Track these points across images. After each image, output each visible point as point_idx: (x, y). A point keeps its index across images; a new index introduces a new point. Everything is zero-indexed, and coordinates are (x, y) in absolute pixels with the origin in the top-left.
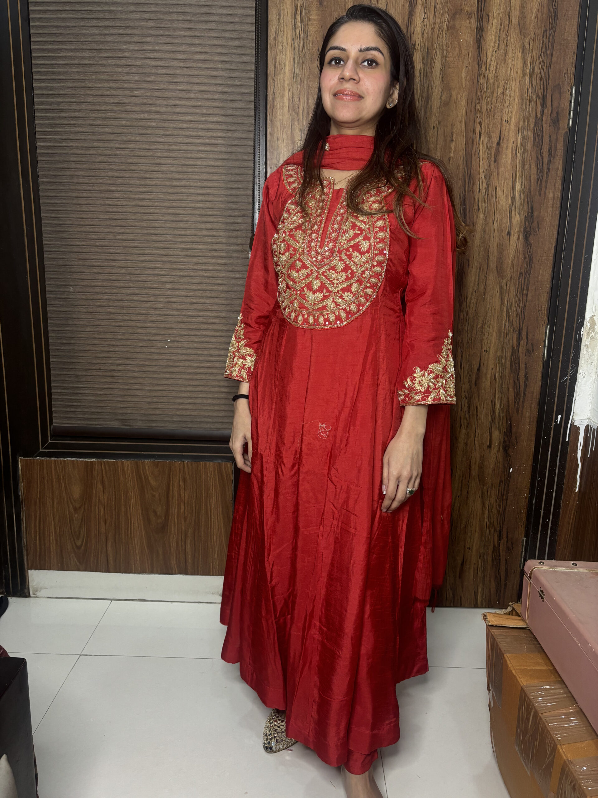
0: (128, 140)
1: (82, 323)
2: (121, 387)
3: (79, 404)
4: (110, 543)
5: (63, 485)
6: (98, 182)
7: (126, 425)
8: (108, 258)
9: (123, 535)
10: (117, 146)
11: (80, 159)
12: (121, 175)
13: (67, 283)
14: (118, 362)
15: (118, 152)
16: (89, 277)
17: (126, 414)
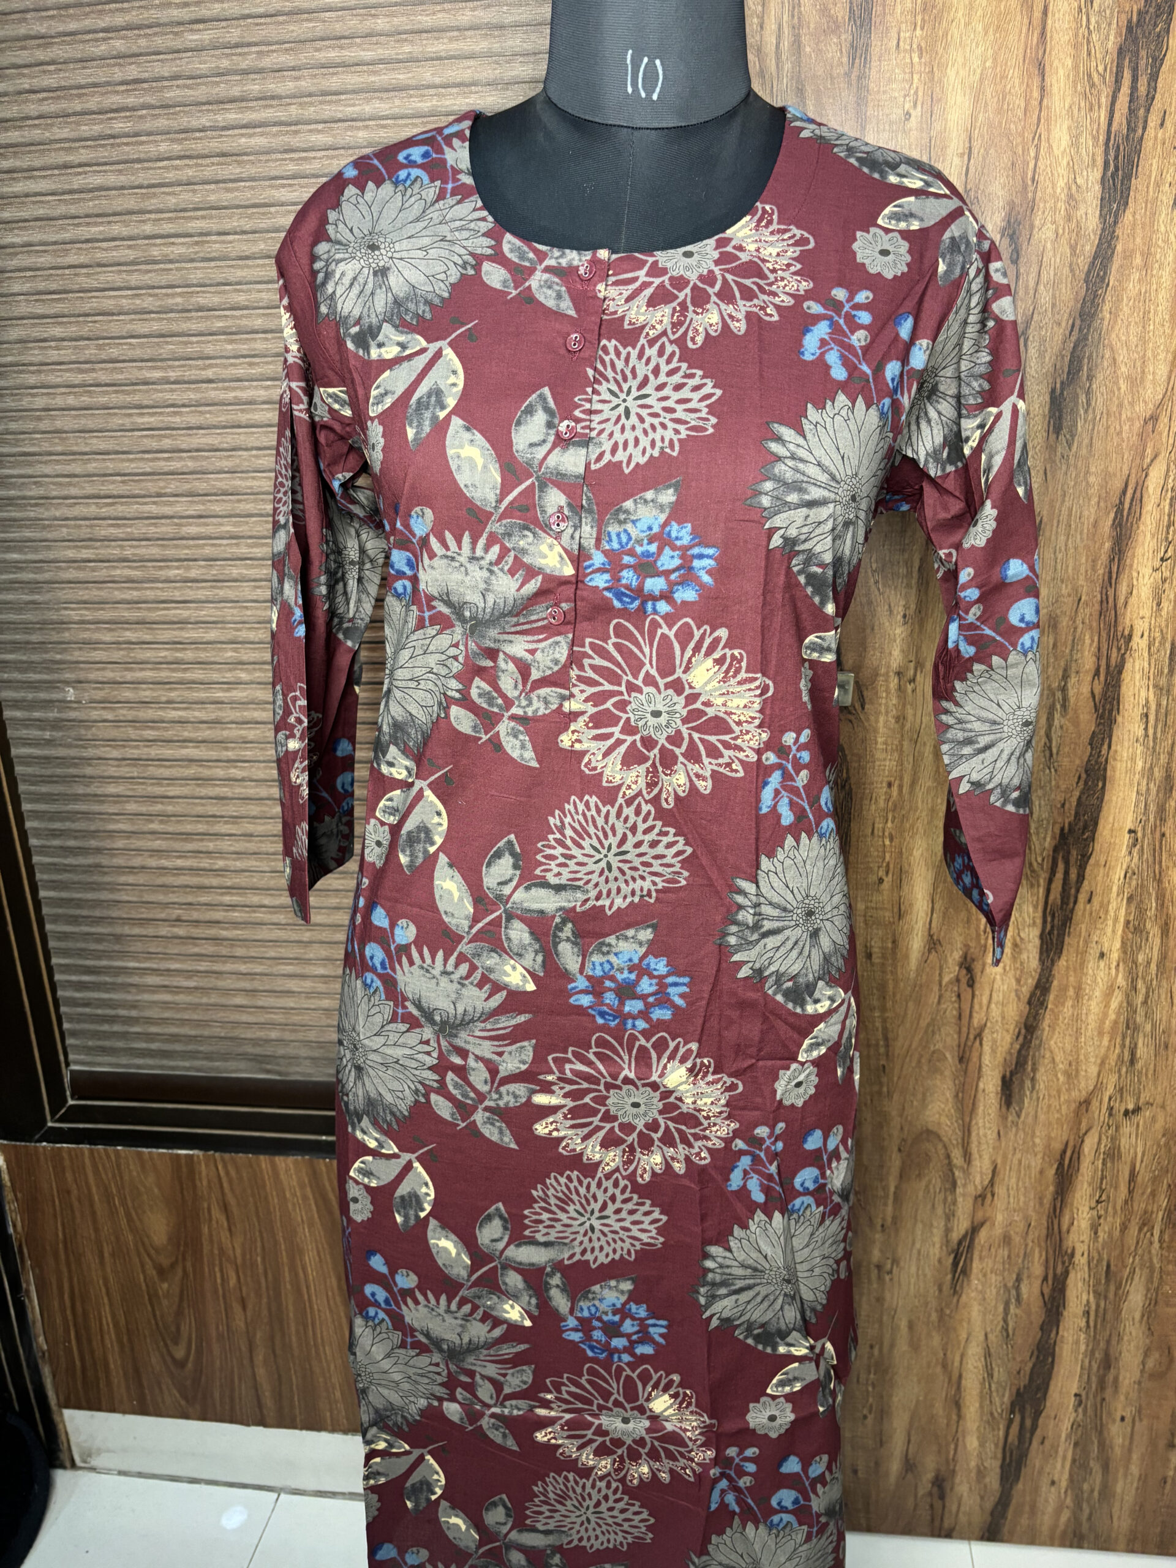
0: (183, 206)
1: (112, 789)
2: (243, 968)
3: (134, 1013)
4: (261, 1358)
5: (121, 1211)
6: (103, 357)
7: (268, 1072)
8: (164, 595)
9: (294, 1339)
10: (148, 229)
11: (42, 286)
12: (175, 327)
13: (56, 676)
14: (227, 899)
15: (155, 252)
16: (117, 655)
17: (268, 1041)
